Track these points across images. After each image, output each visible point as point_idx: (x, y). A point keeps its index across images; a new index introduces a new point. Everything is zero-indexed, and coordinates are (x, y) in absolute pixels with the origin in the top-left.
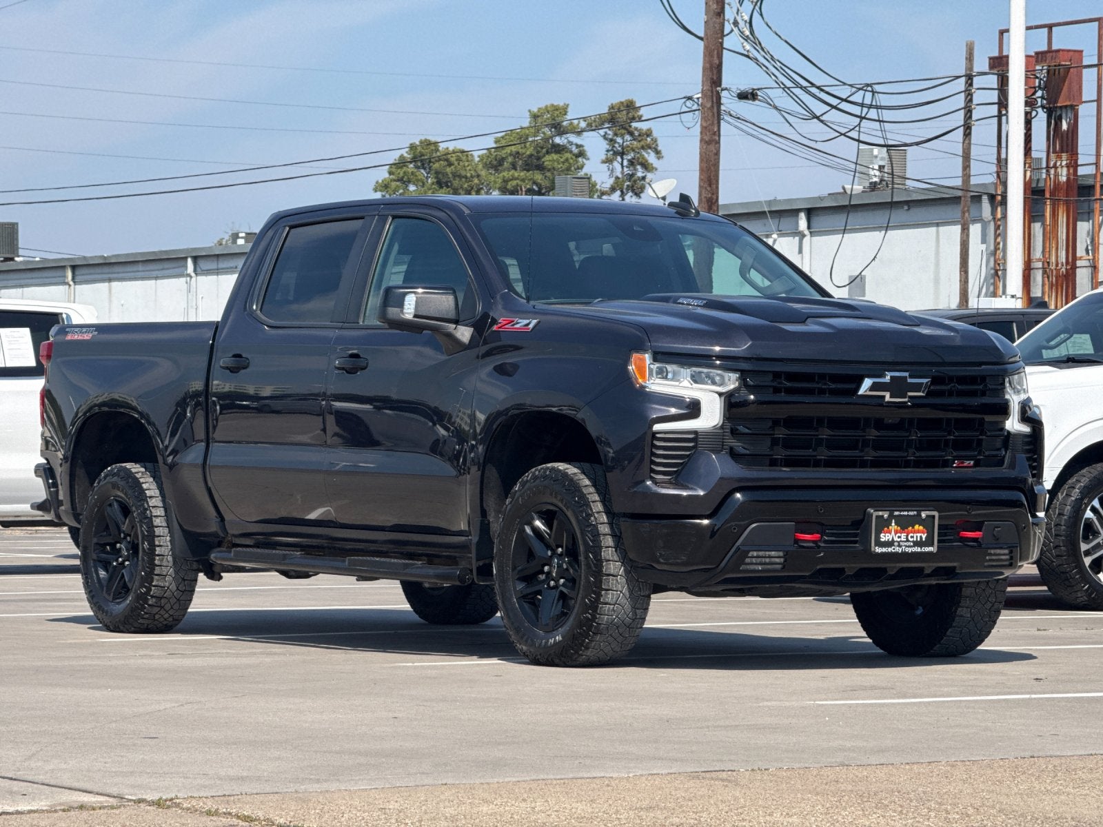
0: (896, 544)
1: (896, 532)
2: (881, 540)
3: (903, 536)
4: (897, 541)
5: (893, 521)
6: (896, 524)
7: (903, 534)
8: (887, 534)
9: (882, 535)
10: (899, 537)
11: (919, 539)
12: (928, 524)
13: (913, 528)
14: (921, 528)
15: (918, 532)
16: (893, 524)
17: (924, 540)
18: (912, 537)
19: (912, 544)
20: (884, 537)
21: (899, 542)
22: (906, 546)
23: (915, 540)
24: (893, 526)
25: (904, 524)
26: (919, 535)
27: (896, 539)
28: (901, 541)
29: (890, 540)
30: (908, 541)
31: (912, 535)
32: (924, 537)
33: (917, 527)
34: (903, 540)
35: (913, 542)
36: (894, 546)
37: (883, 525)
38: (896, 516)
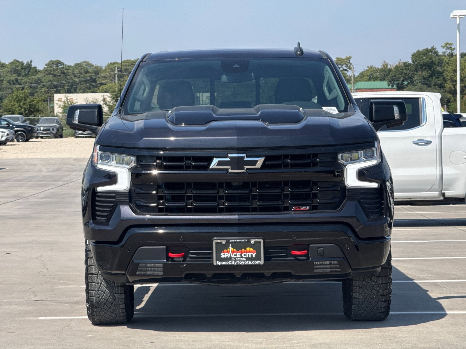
0: (233, 259)
1: (233, 252)
2: (222, 257)
3: (238, 255)
4: (234, 258)
5: (230, 245)
6: (232, 247)
7: (238, 254)
8: (226, 254)
9: (222, 254)
10: (235, 255)
11: (250, 256)
12: (256, 247)
13: (245, 249)
14: (252, 249)
15: (250, 252)
16: (230, 247)
17: (254, 256)
18: (245, 255)
19: (245, 259)
20: (223, 255)
21: (235, 258)
22: (240, 261)
23: (247, 256)
24: (231, 248)
25: (238, 247)
26: (250, 254)
27: (233, 256)
28: (237, 258)
29: (229, 257)
30: (242, 257)
31: (245, 254)
32: (254, 255)
33: (248, 249)
34: (238, 257)
35: (246, 258)
36: (231, 260)
37: (222, 248)
38: (231, 242)
